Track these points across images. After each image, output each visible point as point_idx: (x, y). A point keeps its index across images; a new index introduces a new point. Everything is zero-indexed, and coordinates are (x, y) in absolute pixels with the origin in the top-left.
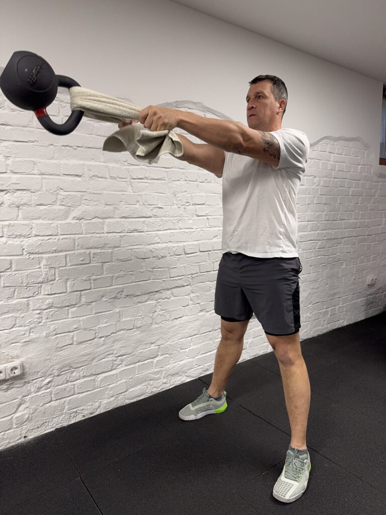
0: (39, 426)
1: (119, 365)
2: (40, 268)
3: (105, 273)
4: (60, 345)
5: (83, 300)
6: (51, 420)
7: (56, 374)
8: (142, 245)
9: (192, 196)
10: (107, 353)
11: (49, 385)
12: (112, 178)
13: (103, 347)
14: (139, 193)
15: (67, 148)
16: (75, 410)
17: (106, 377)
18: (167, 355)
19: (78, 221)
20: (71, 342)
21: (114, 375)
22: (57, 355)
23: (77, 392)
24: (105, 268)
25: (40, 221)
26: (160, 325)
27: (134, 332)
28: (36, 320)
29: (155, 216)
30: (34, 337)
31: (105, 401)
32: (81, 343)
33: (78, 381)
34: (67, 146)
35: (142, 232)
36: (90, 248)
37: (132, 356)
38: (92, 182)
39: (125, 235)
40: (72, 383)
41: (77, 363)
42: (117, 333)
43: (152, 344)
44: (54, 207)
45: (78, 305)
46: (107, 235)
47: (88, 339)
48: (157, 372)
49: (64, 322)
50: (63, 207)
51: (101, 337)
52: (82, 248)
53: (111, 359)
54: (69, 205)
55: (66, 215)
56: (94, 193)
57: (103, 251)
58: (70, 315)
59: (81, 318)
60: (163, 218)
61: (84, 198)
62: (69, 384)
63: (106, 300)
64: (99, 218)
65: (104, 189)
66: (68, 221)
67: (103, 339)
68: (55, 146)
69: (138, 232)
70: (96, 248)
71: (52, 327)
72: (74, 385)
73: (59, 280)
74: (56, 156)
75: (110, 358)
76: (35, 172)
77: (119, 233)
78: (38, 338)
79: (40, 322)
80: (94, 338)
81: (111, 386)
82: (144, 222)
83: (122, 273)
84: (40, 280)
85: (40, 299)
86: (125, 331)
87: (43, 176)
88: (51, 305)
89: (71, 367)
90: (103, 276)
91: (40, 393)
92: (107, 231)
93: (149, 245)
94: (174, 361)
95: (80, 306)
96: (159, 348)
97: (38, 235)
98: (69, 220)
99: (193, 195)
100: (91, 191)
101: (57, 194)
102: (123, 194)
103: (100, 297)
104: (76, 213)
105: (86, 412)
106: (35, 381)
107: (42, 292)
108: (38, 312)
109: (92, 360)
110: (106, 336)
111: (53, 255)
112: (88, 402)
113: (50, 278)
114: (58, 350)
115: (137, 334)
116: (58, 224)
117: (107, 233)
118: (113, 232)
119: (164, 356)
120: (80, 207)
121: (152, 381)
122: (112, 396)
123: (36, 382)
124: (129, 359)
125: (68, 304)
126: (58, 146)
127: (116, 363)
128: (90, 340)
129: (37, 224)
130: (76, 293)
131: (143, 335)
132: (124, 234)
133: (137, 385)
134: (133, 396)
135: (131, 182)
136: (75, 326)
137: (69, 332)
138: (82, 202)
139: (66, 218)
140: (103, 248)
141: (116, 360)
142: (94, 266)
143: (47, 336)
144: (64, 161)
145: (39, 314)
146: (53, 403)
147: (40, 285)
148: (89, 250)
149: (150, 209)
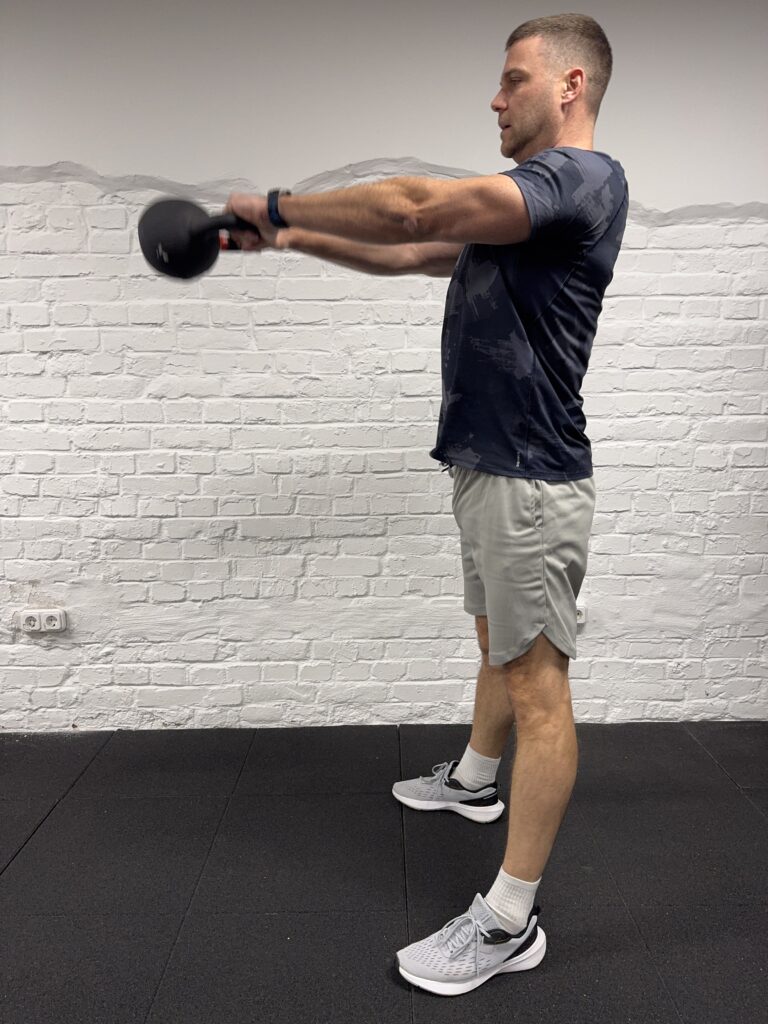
0: (94, 716)
1: (229, 656)
2: (95, 473)
3: (202, 492)
4: (125, 599)
5: (165, 533)
6: (112, 713)
7: (119, 644)
8: (275, 448)
9: (390, 354)
10: (207, 630)
11: (109, 658)
12: (217, 325)
13: (199, 619)
14: (269, 352)
15: (140, 279)
16: (150, 710)
17: (203, 669)
18: (327, 662)
19: (155, 401)
20: (143, 598)
21: (219, 670)
22: (121, 615)
23: (153, 681)
24: (202, 484)
25: (97, 400)
26: (313, 602)
27: (260, 604)
28: (89, 553)
29: (303, 395)
30: (86, 577)
31: (202, 711)
32: (160, 603)
33: (156, 665)
34: (139, 276)
35: (275, 424)
36: (175, 447)
37: (253, 645)
38: (180, 334)
39: (240, 429)
40: (147, 665)
41: (155, 635)
42: (225, 601)
43: (295, 633)
44: (118, 378)
45: (156, 540)
46: (206, 426)
47: (173, 599)
48: (306, 689)
49: (133, 563)
50: (131, 378)
51: (194, 601)
52: (162, 445)
53: (215, 642)
54: (141, 373)
55: (137, 391)
56: (183, 354)
57: (198, 453)
58: (144, 553)
59: (162, 563)
60: (322, 399)
61: (168, 362)
62: (142, 664)
63: (206, 538)
64: (192, 396)
65: (202, 346)
66: (139, 400)
67: (200, 604)
68: (121, 278)
69: (267, 424)
70: (185, 448)
71: (114, 567)
72: (150, 669)
73: (125, 494)
74: (122, 295)
75: (212, 640)
76: (90, 322)
77: (229, 423)
78: (93, 580)
79: (95, 557)
80: (184, 600)
81: (212, 688)
82: (279, 406)
83: (234, 495)
84: (96, 491)
85: (95, 521)
86: (240, 599)
87: (102, 328)
88: (111, 533)
89: (145, 638)
90: (199, 497)
91: (97, 666)
92: (206, 419)
93: (289, 449)
94: (343, 678)
95: (159, 543)
96: (309, 645)
97: (93, 422)
98: (142, 400)
99: (394, 352)
100: (179, 349)
101: (123, 356)
102: (239, 354)
103: (193, 533)
104: (153, 387)
105: (168, 720)
106: (89, 646)
107: (100, 511)
108: (93, 540)
109: (181, 635)
110: (204, 602)
111: (116, 454)
112: (172, 704)
113: (110, 491)
114: (123, 606)
115: (263, 609)
116: (124, 404)
117: (207, 422)
118: (217, 422)
119: (319, 662)
120: (159, 377)
121: (293, 702)
122: (214, 706)
123: (89, 649)
124: (248, 650)
125: (139, 536)
126: (124, 278)
127: (223, 650)
128: (176, 602)
129: (91, 404)
130: (153, 519)
131: (276, 613)
132: (239, 427)
133: (263, 700)
134: (255, 718)
135: (255, 332)
136: (150, 574)
137: (141, 581)
138: (165, 369)
139: (137, 395)
140: (198, 448)
141: (224, 646)
142: (182, 478)
143: (106, 580)
144: (134, 302)
145: (94, 543)
146: (115, 688)
147: (96, 499)
148: (174, 451)
149: (293, 381)
